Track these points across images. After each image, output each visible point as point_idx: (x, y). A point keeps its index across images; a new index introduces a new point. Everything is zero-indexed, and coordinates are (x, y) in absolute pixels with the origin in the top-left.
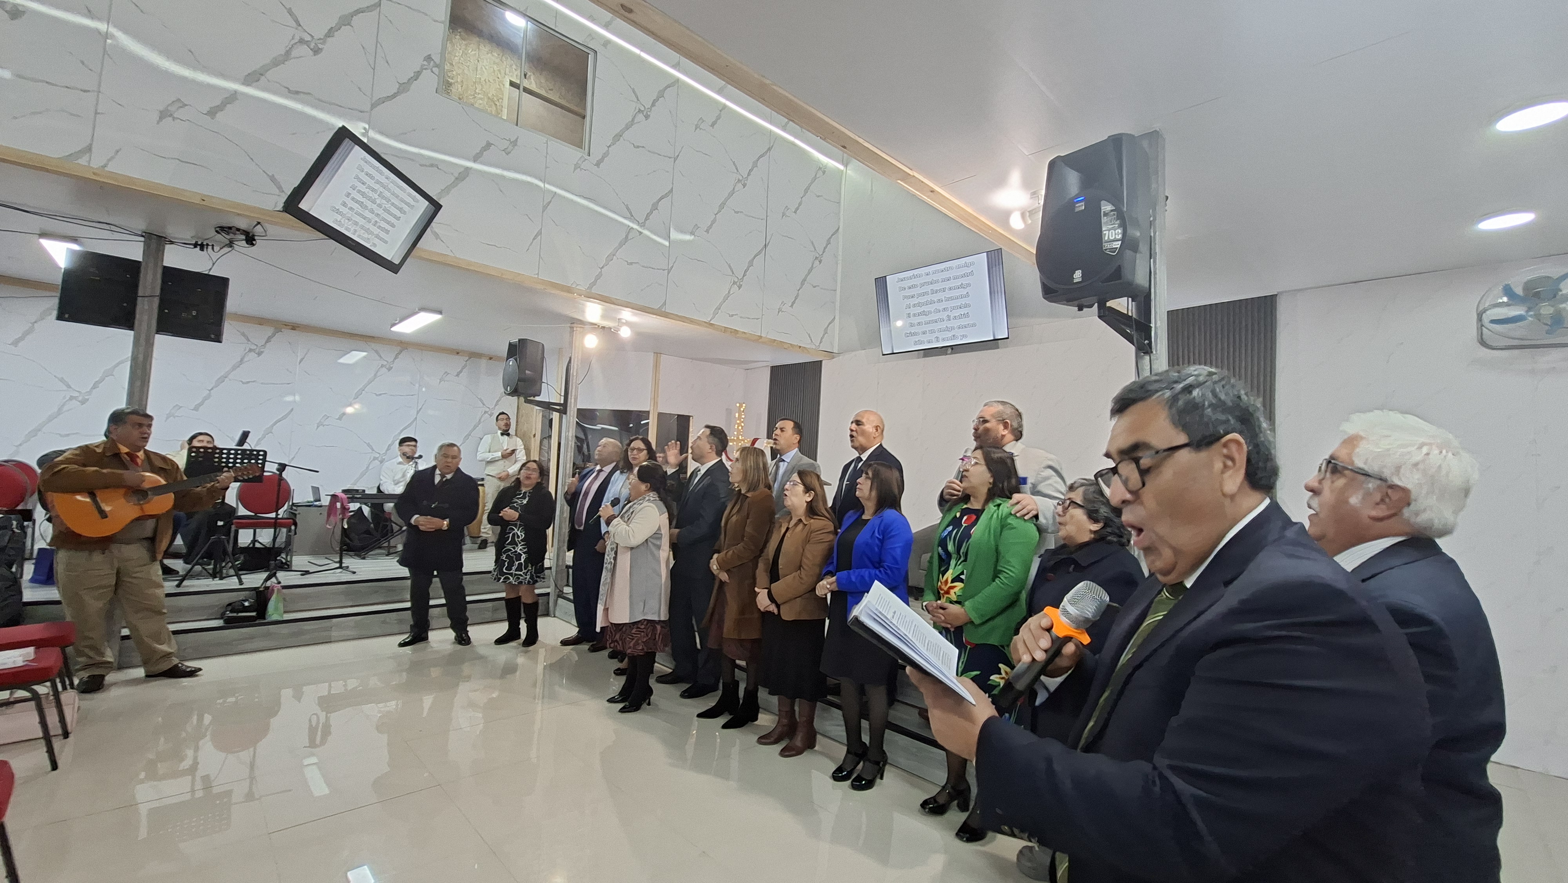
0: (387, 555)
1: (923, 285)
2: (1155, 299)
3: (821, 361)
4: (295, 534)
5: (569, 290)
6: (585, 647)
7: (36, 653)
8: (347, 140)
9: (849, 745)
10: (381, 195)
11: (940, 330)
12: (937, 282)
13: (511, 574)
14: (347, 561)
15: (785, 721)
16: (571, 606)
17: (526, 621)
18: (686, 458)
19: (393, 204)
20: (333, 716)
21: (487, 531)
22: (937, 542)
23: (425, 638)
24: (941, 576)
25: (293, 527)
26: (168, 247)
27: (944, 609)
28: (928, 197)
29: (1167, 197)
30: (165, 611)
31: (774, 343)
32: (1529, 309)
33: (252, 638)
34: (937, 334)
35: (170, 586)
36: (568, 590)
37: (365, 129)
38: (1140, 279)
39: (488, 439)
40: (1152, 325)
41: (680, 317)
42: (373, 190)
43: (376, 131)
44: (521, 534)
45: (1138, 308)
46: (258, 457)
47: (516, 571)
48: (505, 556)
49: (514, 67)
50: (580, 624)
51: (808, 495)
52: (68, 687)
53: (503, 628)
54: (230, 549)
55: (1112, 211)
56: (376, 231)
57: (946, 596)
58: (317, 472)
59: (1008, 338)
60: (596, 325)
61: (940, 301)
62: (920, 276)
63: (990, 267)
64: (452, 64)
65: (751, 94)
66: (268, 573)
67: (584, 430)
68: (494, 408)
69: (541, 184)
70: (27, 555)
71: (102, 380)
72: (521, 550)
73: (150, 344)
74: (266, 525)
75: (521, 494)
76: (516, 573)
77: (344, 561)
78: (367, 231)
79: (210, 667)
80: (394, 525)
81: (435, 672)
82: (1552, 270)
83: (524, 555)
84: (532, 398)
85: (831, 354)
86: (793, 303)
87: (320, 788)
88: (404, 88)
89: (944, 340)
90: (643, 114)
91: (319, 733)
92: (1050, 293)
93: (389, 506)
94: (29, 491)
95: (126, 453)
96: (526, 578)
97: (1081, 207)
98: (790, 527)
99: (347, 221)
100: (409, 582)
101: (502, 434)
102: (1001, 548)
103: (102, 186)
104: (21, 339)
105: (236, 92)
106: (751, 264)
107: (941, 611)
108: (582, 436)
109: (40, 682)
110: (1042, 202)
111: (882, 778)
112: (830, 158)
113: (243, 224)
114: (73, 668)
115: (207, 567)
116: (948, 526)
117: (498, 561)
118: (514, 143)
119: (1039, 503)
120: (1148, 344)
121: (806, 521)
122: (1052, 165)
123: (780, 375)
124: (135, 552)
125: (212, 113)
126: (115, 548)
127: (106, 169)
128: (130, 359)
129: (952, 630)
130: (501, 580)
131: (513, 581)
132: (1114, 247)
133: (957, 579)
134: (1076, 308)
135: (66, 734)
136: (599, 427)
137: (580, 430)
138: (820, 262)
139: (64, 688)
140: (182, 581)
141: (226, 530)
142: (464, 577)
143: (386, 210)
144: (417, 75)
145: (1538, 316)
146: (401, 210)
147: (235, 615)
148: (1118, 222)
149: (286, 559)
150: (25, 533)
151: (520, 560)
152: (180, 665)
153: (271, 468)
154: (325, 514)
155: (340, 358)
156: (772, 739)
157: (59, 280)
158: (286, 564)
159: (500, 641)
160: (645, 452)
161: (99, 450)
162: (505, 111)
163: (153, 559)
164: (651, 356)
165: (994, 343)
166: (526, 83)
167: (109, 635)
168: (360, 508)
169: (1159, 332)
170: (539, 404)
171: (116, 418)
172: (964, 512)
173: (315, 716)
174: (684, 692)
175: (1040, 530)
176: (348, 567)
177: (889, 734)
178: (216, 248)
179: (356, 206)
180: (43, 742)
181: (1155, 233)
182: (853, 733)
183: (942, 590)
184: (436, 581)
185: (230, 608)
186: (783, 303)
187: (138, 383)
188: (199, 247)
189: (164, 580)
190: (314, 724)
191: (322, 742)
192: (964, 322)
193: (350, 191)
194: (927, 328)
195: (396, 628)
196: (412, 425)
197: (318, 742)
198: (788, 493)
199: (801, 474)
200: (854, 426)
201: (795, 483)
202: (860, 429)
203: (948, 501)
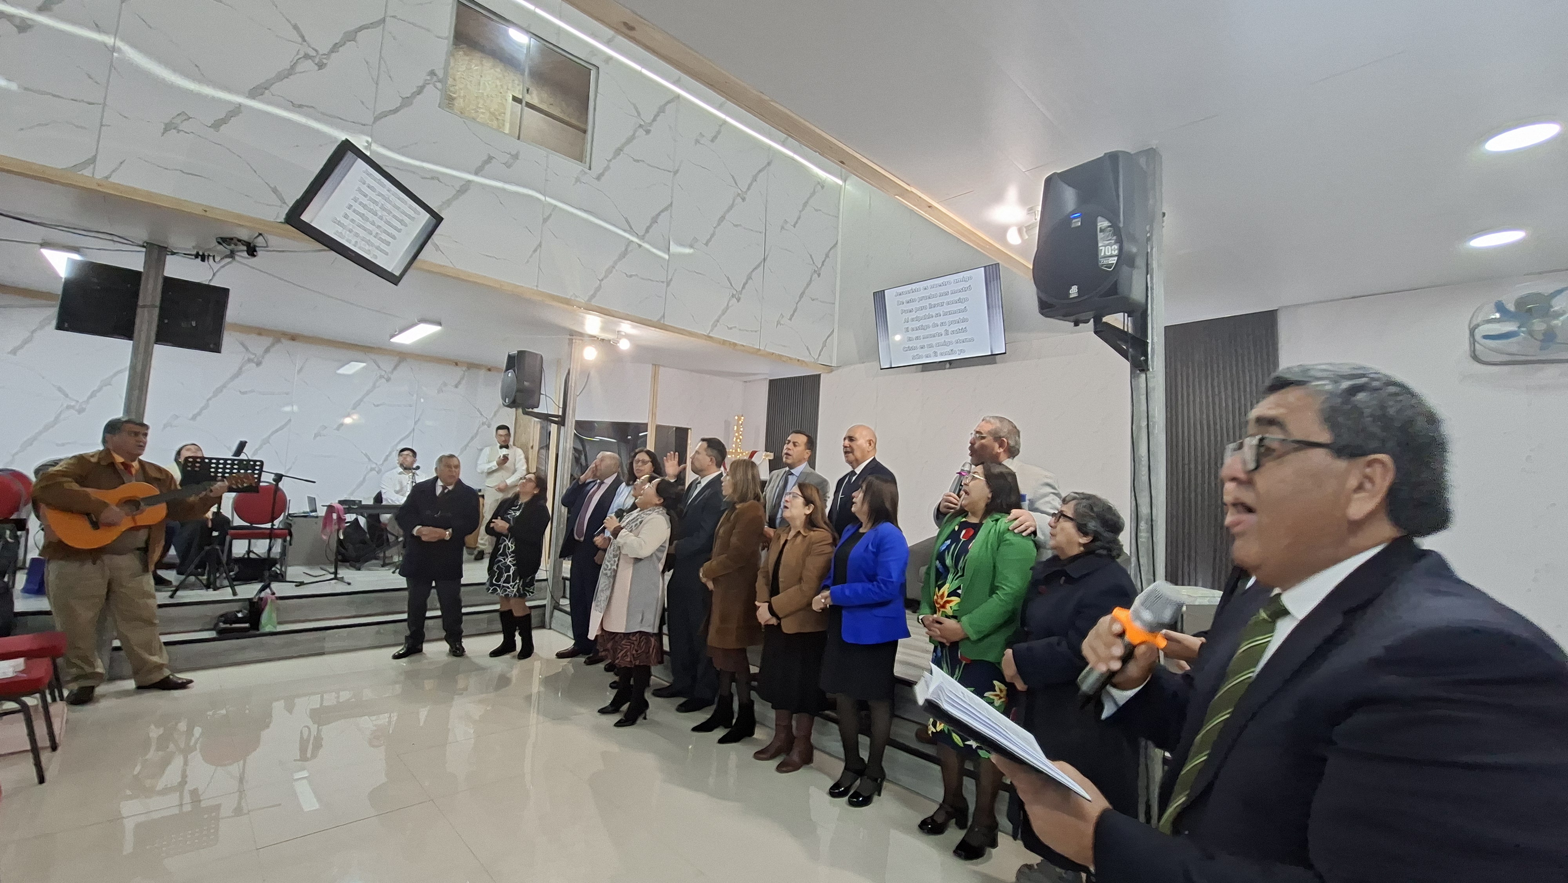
0: (383, 566)
1: (921, 299)
2: (1152, 314)
3: (819, 375)
4: (290, 544)
5: (567, 302)
6: (582, 659)
7: (25, 662)
8: (350, 153)
9: (847, 760)
10: (383, 208)
11: (938, 345)
12: (935, 296)
14: (343, 572)
15: (783, 736)
16: (569, 619)
17: (520, 634)
18: (685, 469)
19: (395, 217)
20: (325, 729)
21: (484, 541)
22: (935, 556)
23: (420, 650)
24: (937, 590)
25: (288, 538)
26: (169, 258)
27: (940, 623)
28: (925, 212)
29: (1164, 214)
30: (157, 621)
31: (779, 359)
32: (1521, 325)
33: (243, 648)
34: (935, 349)
35: (163, 597)
36: (565, 603)
37: (367, 142)
38: (1137, 294)
39: (487, 450)
40: (1149, 341)
41: (679, 329)
42: (375, 202)
43: (378, 144)
44: (511, 546)
45: (1134, 324)
46: (255, 467)
48: (496, 567)
49: (516, 82)
50: (576, 637)
51: (808, 508)
52: (58, 699)
53: (498, 640)
54: (224, 559)
55: (1109, 226)
56: (377, 242)
57: (942, 610)
58: (314, 482)
59: (1005, 353)
60: (595, 337)
61: (938, 315)
62: (918, 290)
63: (988, 282)
64: (454, 80)
65: (749, 109)
66: (263, 584)
67: (582, 441)
69: (542, 197)
70: (20, 564)
71: (100, 389)
72: (510, 562)
73: (148, 355)
74: (262, 535)
75: (516, 506)
76: (506, 585)
77: (339, 571)
78: (368, 242)
79: (202, 679)
80: (389, 536)
81: (428, 684)
82: (1545, 287)
83: (512, 568)
84: (530, 410)
85: (830, 369)
86: (792, 315)
87: (309, 802)
88: (407, 102)
89: (942, 354)
90: (644, 129)
91: (310, 747)
92: (1047, 308)
93: (386, 517)
94: (23, 501)
95: (122, 463)
96: (515, 591)
97: (1077, 223)
98: (789, 538)
99: (348, 232)
100: (406, 593)
101: (501, 446)
102: (998, 563)
103: (106, 197)
104: (21, 347)
105: (240, 105)
106: (749, 277)
107: (938, 626)
108: (581, 448)
109: (29, 694)
110: (1038, 218)
111: (879, 795)
112: (829, 173)
113: (244, 235)
114: (64, 678)
115: (200, 577)
116: (946, 540)
117: (490, 573)
118: (516, 157)
119: (1035, 520)
120: (1144, 360)
121: (805, 532)
122: (1049, 181)
123: (777, 387)
124: (128, 562)
125: (217, 125)
126: (106, 558)
127: (110, 180)
128: (128, 369)
129: (948, 645)
132: (1110, 263)
133: (953, 593)
134: (1073, 324)
135: (54, 747)
136: (598, 438)
137: (578, 441)
138: (819, 275)
139: (54, 700)
140: (175, 592)
141: (221, 540)
142: (463, 589)
143: (387, 222)
144: (420, 90)
145: (1531, 333)
146: (401, 222)
147: (228, 626)
148: (1115, 238)
149: (281, 570)
150: (19, 543)
152: (171, 677)
153: (267, 479)
154: (321, 523)
155: (340, 368)
156: (769, 754)
157: (59, 290)
158: (281, 574)
159: (495, 654)
160: (650, 464)
161: (94, 460)
162: (507, 125)
163: (146, 569)
164: (649, 368)
165: (991, 359)
166: (528, 98)
167: (100, 645)
168: (356, 519)
169: (1156, 347)
170: (538, 415)
171: (112, 428)
172: (963, 526)
173: (307, 729)
174: (681, 705)
175: (1038, 546)
176: (343, 578)
177: (888, 750)
178: (217, 259)
179: (357, 218)
180: (31, 755)
181: (1152, 249)
182: (850, 749)
183: (938, 603)
184: (434, 591)
185: (223, 619)
186: (782, 316)
187: (136, 393)
188: (200, 257)
189: (157, 590)
190: (305, 737)
191: (314, 756)
192: (962, 336)
193: (352, 203)
194: (926, 342)
195: (391, 639)
196: (407, 436)
197: (309, 755)
198: (788, 505)
199: (801, 486)
200: (847, 442)
201: (795, 495)
202: (853, 444)
203: (945, 514)
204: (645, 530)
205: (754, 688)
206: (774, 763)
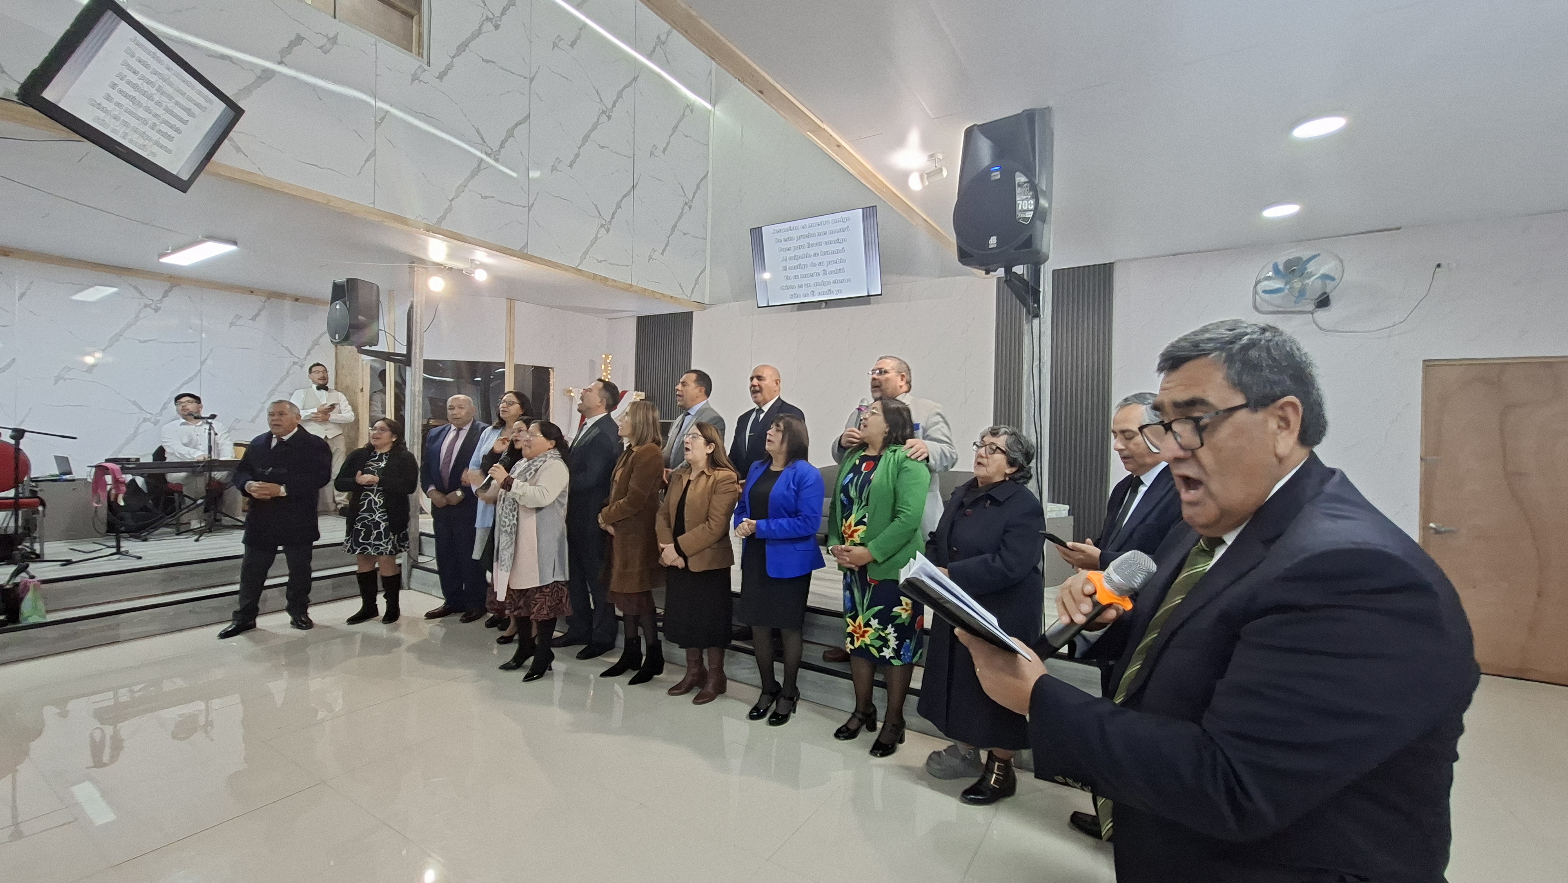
0: (178, 534)
1: (799, 238)
3: (692, 313)
6: (454, 618)
8: (109, 13)
10: (161, 91)
11: (816, 284)
12: (813, 235)
13: (369, 544)
14: (125, 545)
15: (695, 671)
16: (436, 577)
17: (385, 596)
19: (177, 103)
20: (123, 727)
22: (839, 490)
23: (254, 626)
24: (844, 520)
25: (38, 507)
27: (849, 551)
28: (833, 151)
31: (644, 294)
32: (1287, 284)
34: (813, 288)
39: (300, 394)
40: (1041, 290)
41: (545, 260)
42: (149, 82)
44: (378, 499)
45: (1032, 271)
47: (375, 540)
48: (360, 525)
51: (708, 447)
53: (356, 605)
55: (1025, 182)
56: (155, 136)
57: (850, 539)
58: (74, 438)
59: (881, 295)
60: (442, 265)
61: (816, 255)
62: (796, 228)
63: (866, 224)
66: (17, 565)
67: (434, 383)
68: (305, 359)
69: (371, 101)
72: (379, 517)
75: (376, 456)
76: (375, 543)
77: (122, 544)
78: (143, 135)
80: (184, 498)
82: (1304, 253)
83: (383, 524)
84: (365, 347)
85: (702, 306)
86: (664, 251)
87: (103, 816)
89: (820, 294)
90: (492, 23)
91: (106, 749)
92: (965, 257)
93: (174, 476)
96: (387, 548)
97: (996, 176)
98: (691, 479)
99: (113, 120)
101: (319, 388)
102: (900, 492)
106: (619, 205)
107: (847, 554)
111: (794, 712)
112: (698, 95)
116: (849, 473)
117: (351, 531)
118: (334, 40)
119: (930, 449)
120: (1038, 307)
121: (708, 472)
122: (969, 133)
123: (648, 325)
129: (857, 569)
130: (358, 552)
131: (372, 552)
132: (1027, 216)
133: (860, 522)
134: (982, 271)
136: (448, 379)
137: (429, 383)
138: (690, 208)
143: (167, 110)
145: (1291, 290)
146: (188, 111)
148: (1031, 193)
149: (33, 547)
151: (380, 529)
154: (82, 490)
155: (75, 294)
156: (683, 689)
158: (34, 553)
159: (354, 620)
160: (517, 406)
164: (503, 303)
165: (867, 300)
168: (133, 481)
169: (1046, 293)
170: (373, 353)
172: (864, 459)
173: (99, 731)
174: (582, 653)
175: (932, 472)
176: (127, 552)
179: (125, 101)
182: (767, 675)
183: (846, 534)
184: (280, 557)
186: (654, 250)
190: (98, 739)
191: (114, 758)
192: (839, 277)
193: (117, 80)
194: (804, 281)
195: (216, 617)
196: (191, 379)
197: (106, 758)
198: (689, 446)
199: (700, 426)
200: (755, 381)
201: (695, 435)
202: (763, 383)
203: (846, 449)
204: (543, 479)
205: (660, 629)
206: (689, 698)
